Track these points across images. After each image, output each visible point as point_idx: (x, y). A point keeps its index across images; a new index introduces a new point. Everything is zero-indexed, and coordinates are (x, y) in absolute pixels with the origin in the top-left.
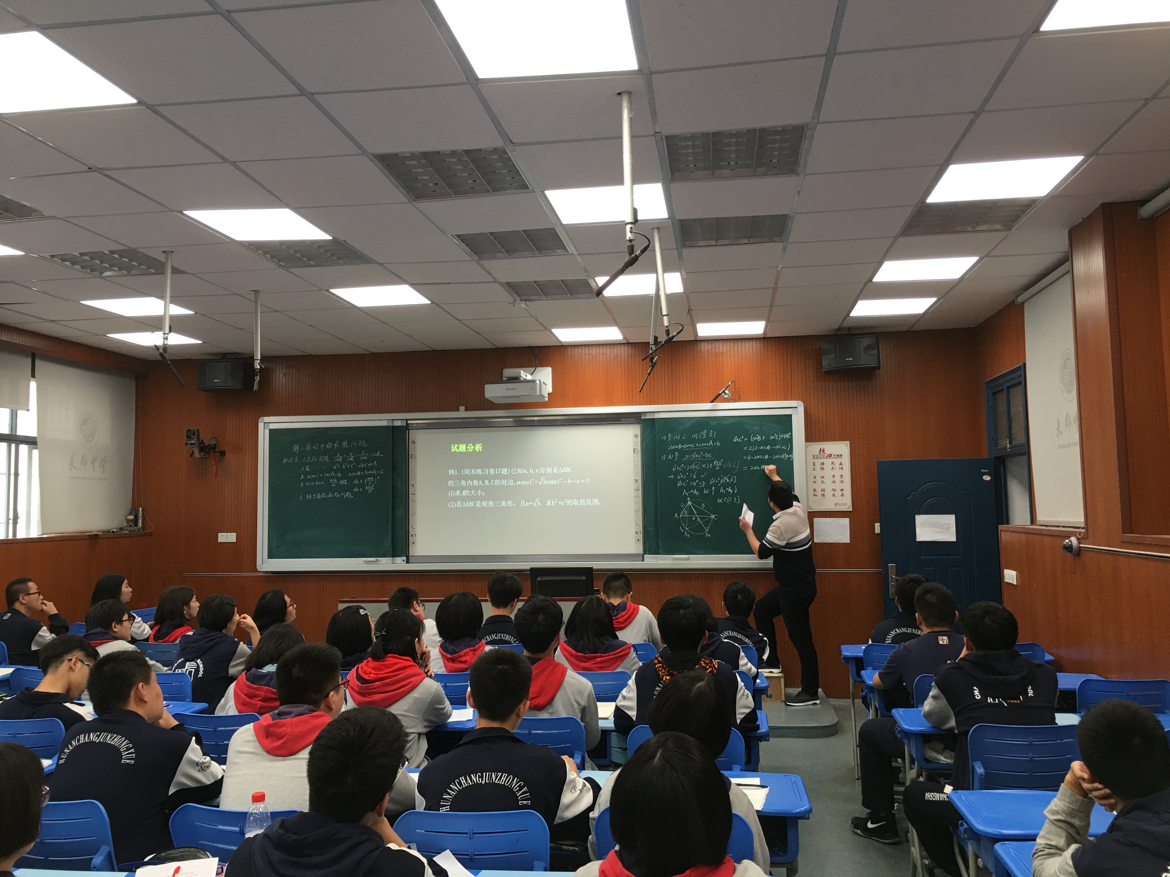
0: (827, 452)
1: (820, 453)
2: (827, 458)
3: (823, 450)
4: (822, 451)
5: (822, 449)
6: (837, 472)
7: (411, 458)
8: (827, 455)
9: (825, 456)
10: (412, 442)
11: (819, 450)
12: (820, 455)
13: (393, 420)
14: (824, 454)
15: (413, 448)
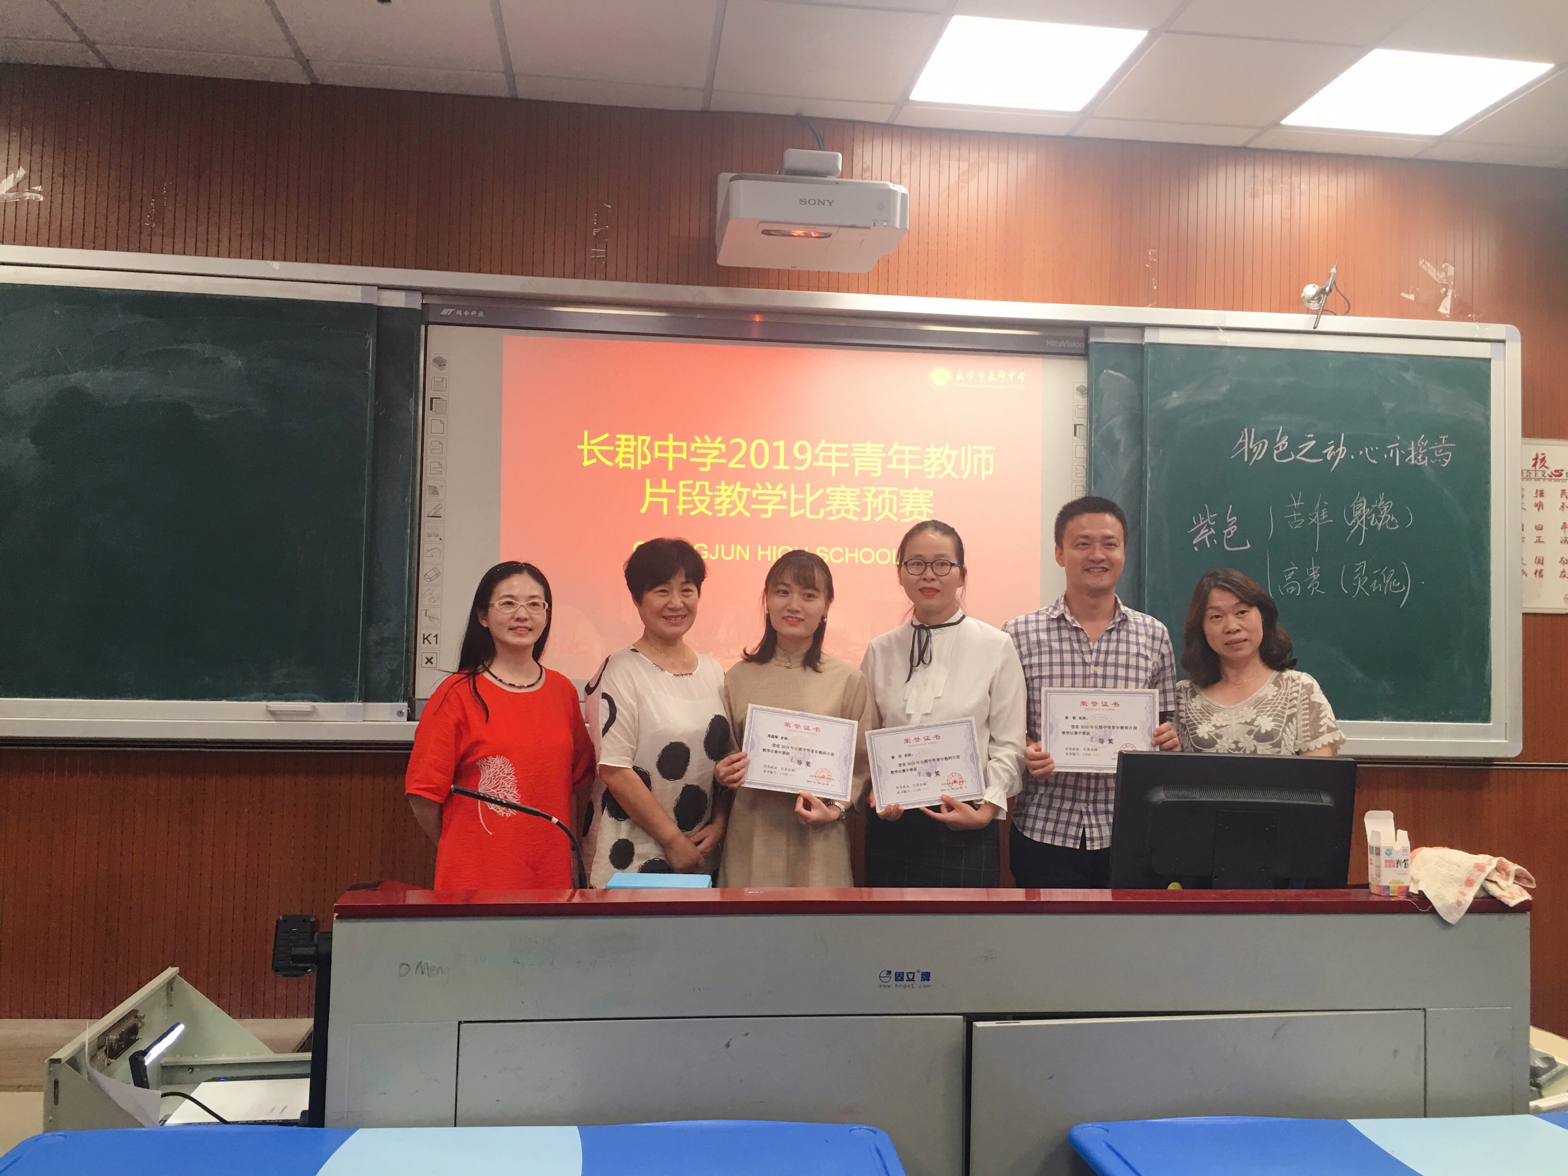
0: (1553, 465)
1: (1535, 465)
2: (1550, 480)
3: (1543, 460)
5: (1540, 457)
7: (431, 409)
8: (1552, 473)
9: (1546, 475)
10: (435, 360)
11: (1534, 459)
12: (1535, 470)
13: (381, 287)
14: (1543, 468)
15: (440, 380)
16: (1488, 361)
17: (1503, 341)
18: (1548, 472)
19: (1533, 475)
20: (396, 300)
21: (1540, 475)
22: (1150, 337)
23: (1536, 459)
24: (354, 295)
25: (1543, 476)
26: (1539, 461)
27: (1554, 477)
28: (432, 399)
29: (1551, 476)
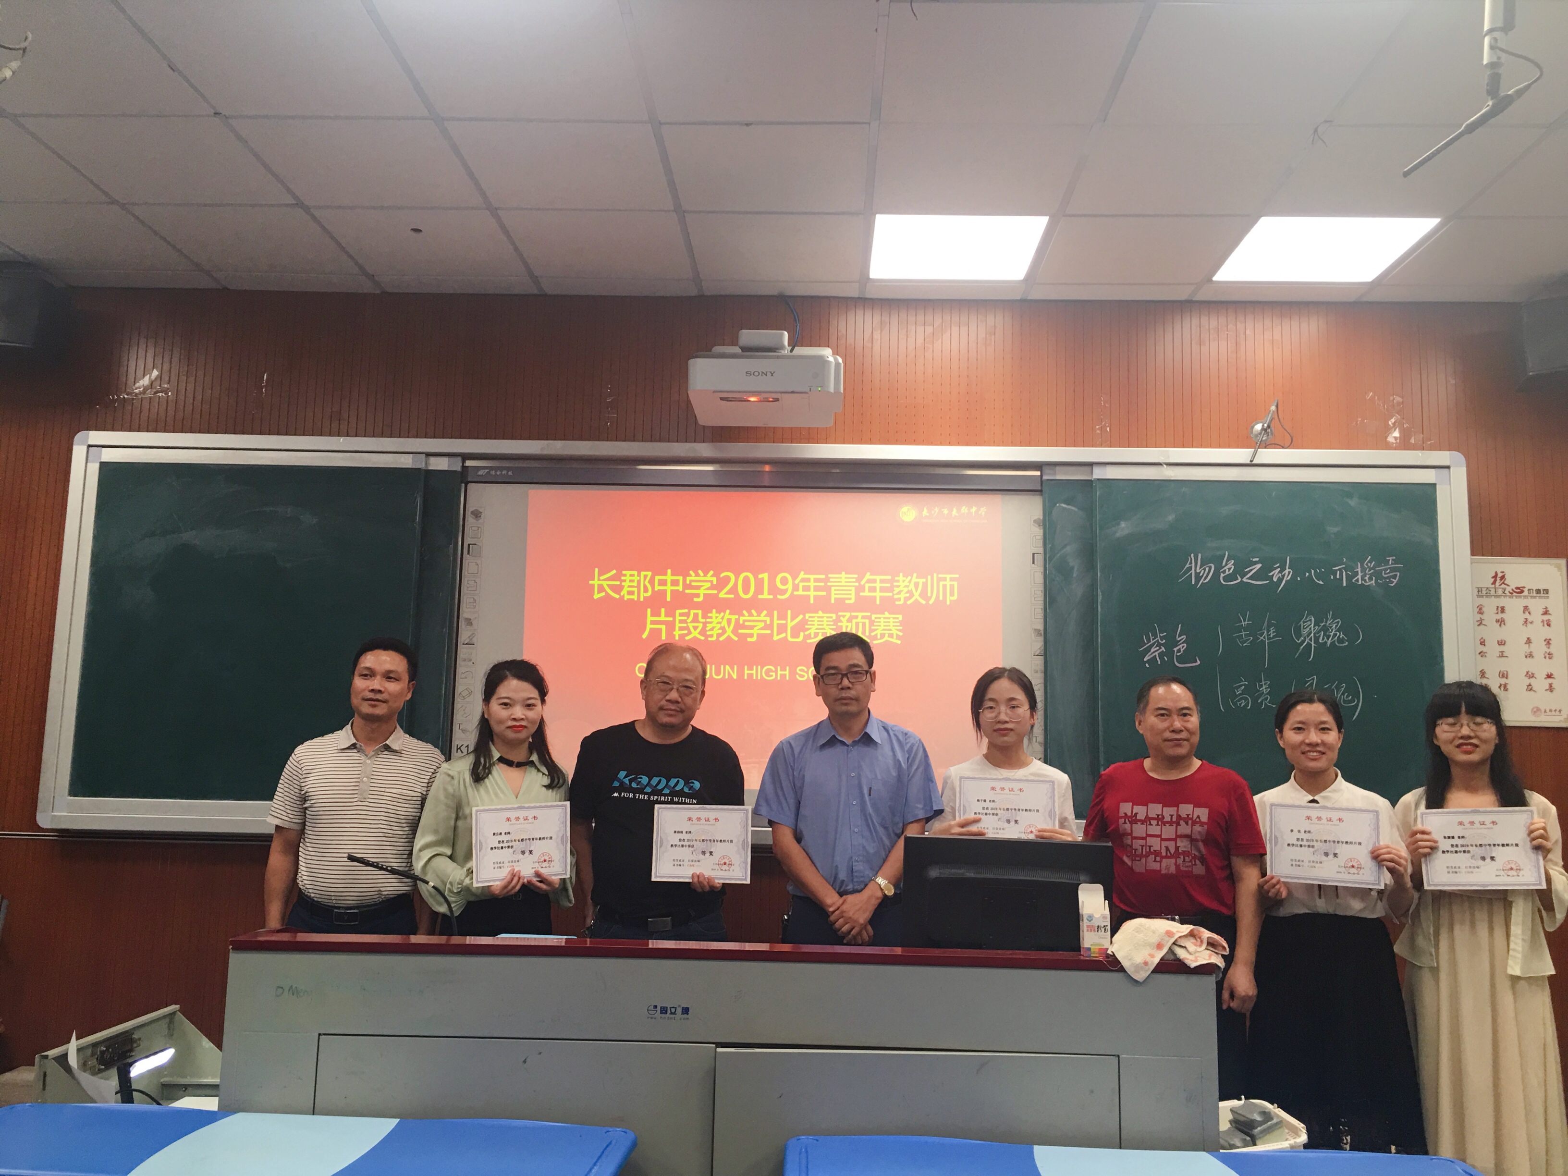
0: (1513, 582)
1: (1494, 583)
2: (1510, 597)
3: (1503, 577)
4: (1499, 578)
5: (1500, 575)
6: (1538, 632)
7: (468, 553)
8: (1513, 590)
9: (1506, 592)
10: (473, 513)
11: (1493, 577)
12: (1495, 588)
13: (428, 455)
14: (1503, 586)
15: (476, 529)
16: (1434, 485)
17: (1448, 467)
18: (1509, 589)
19: (1493, 592)
20: (440, 464)
21: (1500, 592)
22: (1098, 473)
23: (1495, 577)
24: (406, 462)
25: (1504, 593)
26: (1498, 579)
27: (1515, 594)
28: (469, 545)
29: (1512, 593)
